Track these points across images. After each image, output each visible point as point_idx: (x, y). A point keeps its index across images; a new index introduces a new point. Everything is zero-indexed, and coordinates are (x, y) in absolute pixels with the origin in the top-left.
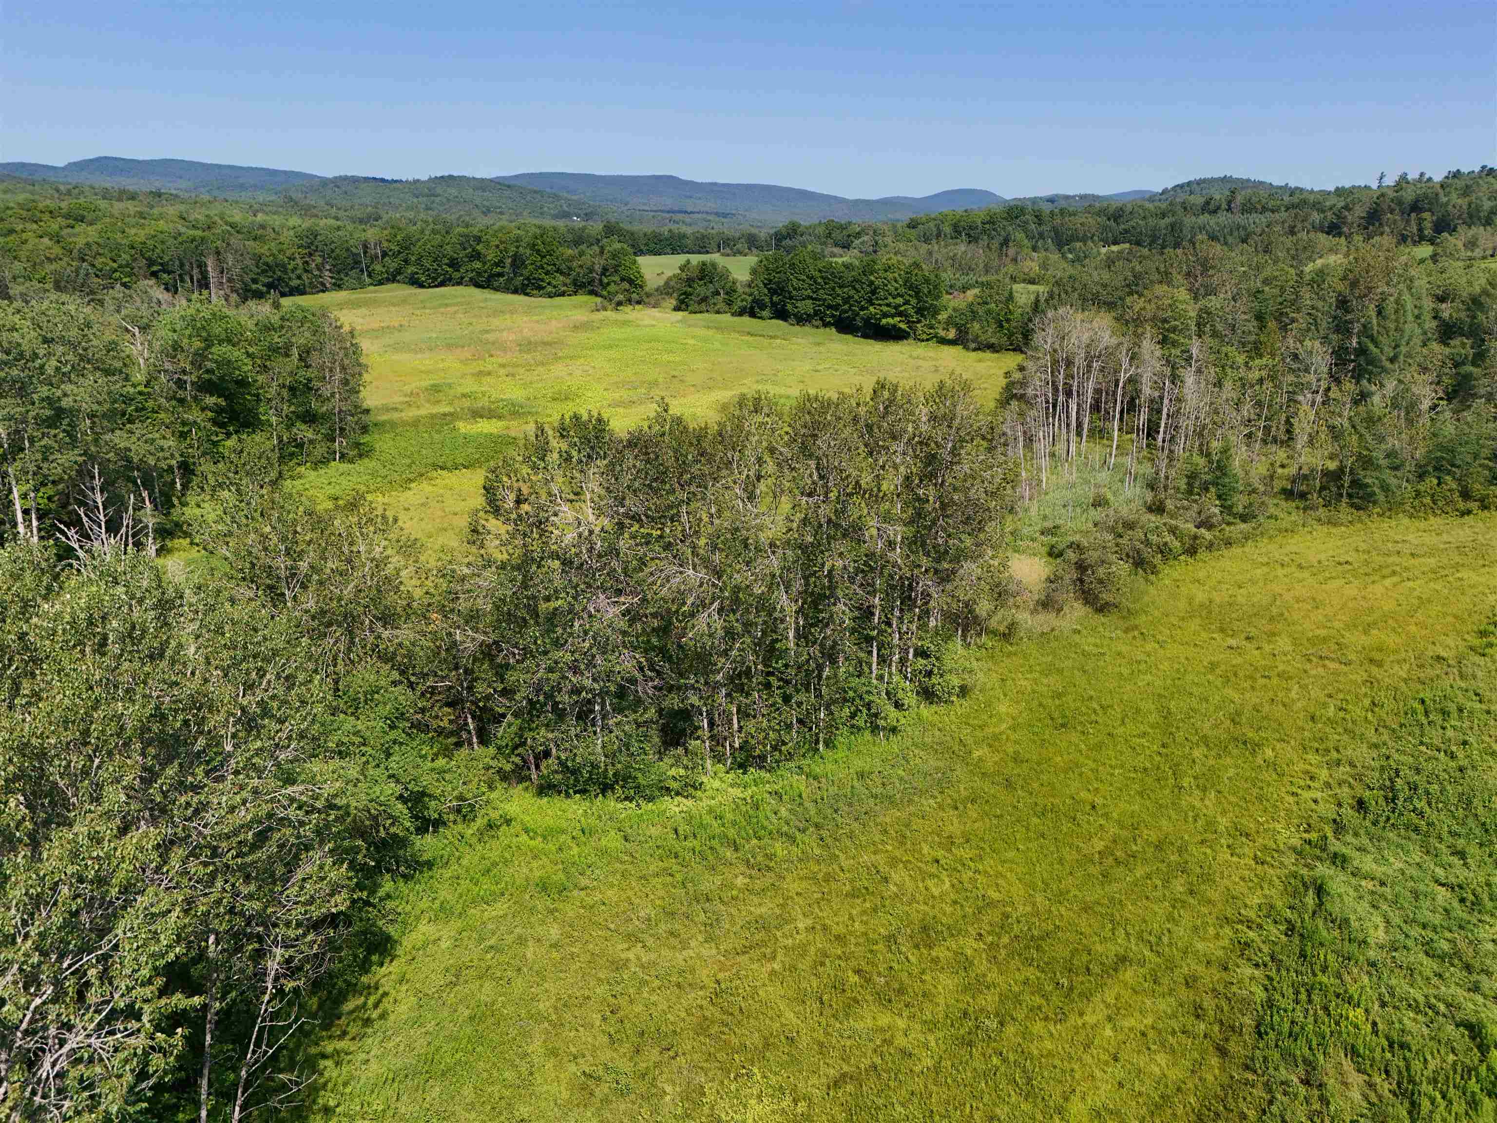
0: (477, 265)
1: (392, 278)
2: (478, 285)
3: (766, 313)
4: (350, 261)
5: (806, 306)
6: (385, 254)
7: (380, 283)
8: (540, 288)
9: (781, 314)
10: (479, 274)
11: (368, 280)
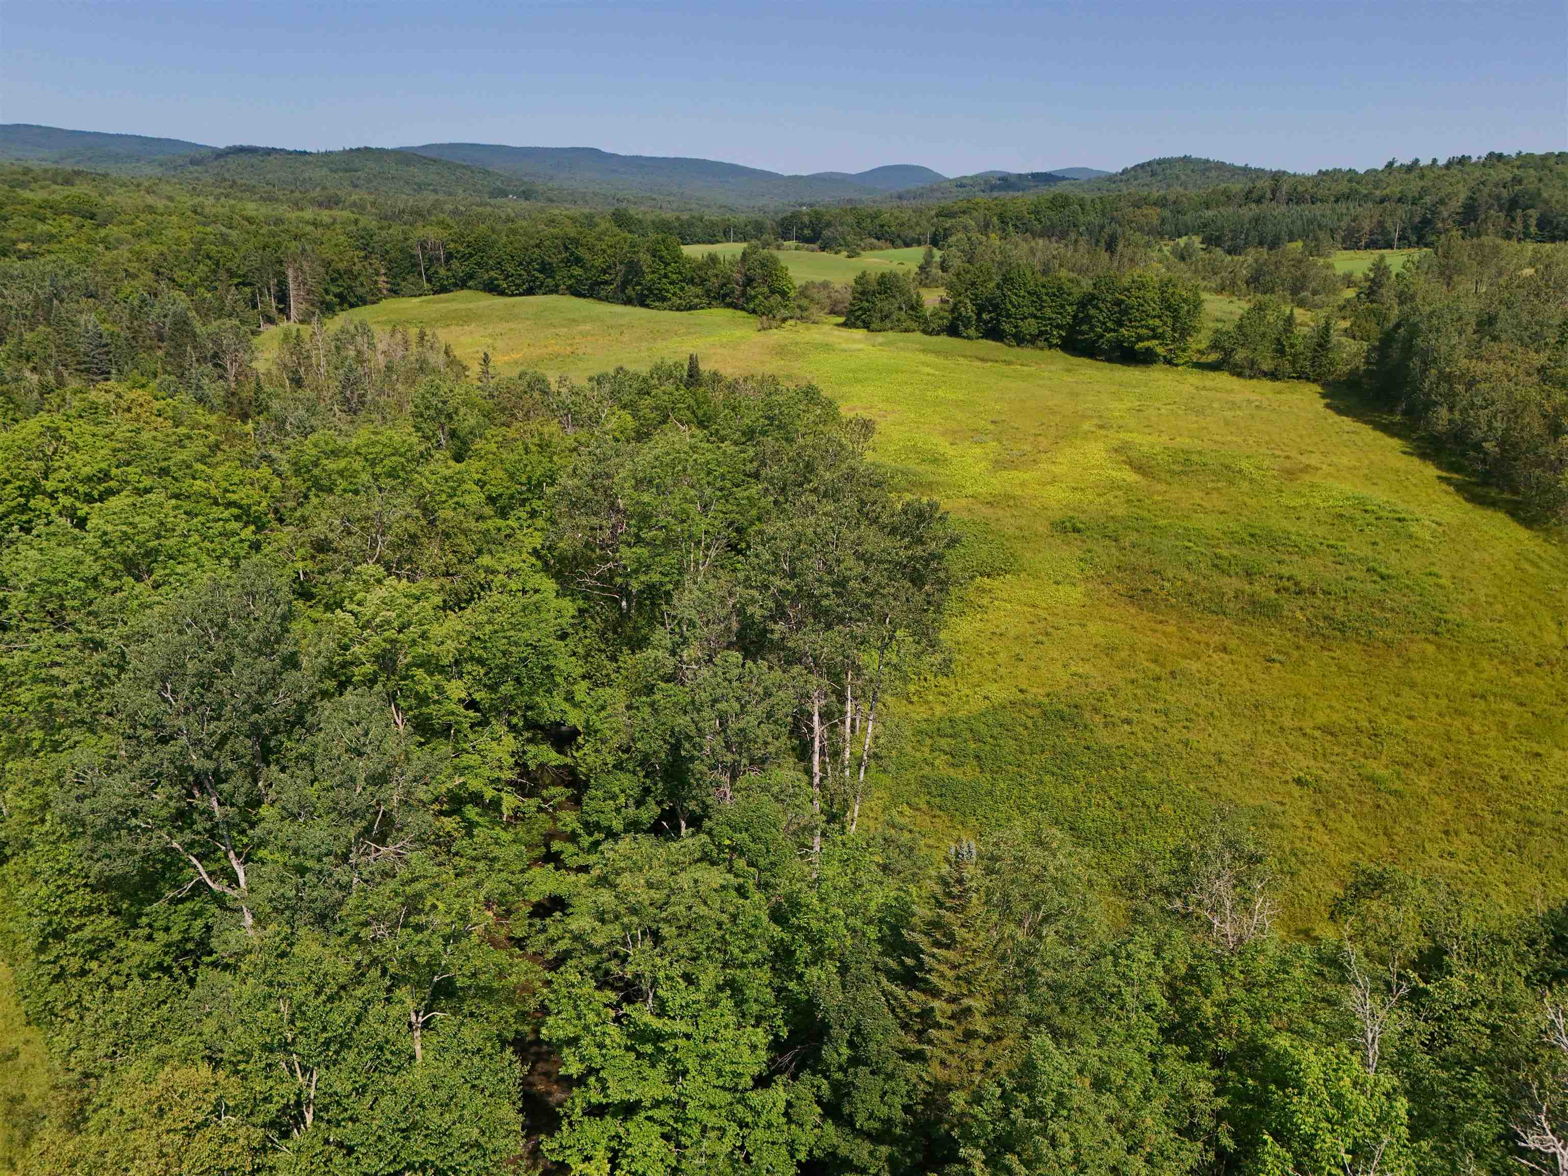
0: (577, 271)
1: (462, 284)
2: (578, 294)
3: (972, 332)
4: (407, 264)
5: (1030, 326)
6: (449, 257)
7: (443, 290)
8: (664, 299)
9: (994, 333)
10: (579, 281)
11: (426, 285)
